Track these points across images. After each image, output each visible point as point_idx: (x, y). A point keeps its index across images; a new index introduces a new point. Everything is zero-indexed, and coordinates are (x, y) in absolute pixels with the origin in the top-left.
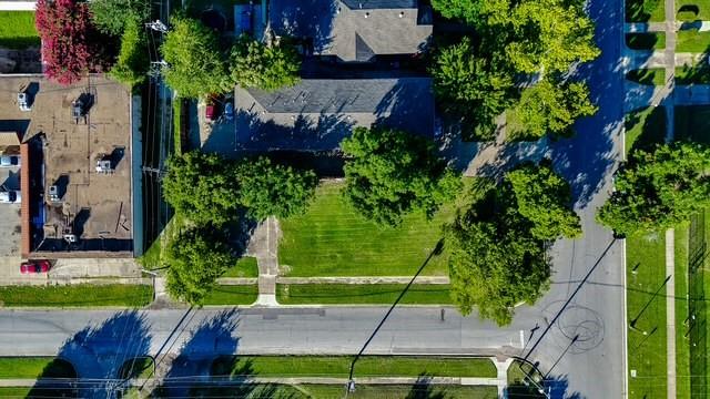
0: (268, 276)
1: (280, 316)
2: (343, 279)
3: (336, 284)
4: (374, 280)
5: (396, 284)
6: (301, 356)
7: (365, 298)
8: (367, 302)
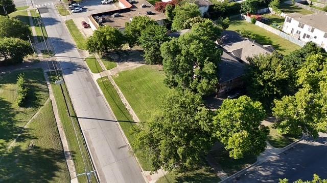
0: (110, 72)
1: (89, 83)
2: (122, 95)
3: (118, 94)
4: (128, 107)
5: (131, 116)
8: (113, 109)
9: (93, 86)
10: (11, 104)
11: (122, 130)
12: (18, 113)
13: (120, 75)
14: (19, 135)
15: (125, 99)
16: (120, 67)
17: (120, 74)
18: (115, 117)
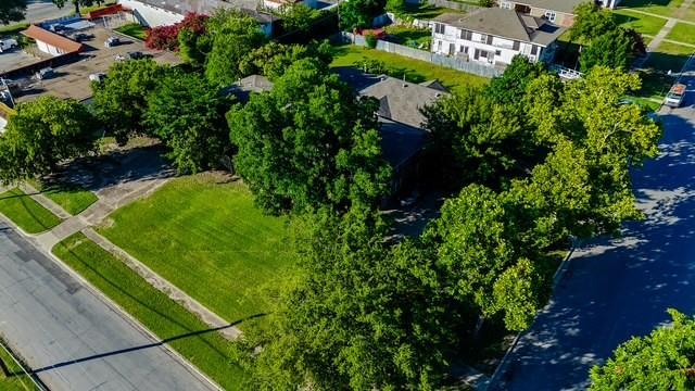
0: (84, 220)
1: (33, 263)
2: (146, 270)
9: (49, 270)
11: (185, 362)
13: (116, 220)
15: (157, 276)
16: (109, 200)
17: (116, 216)
18: (151, 333)
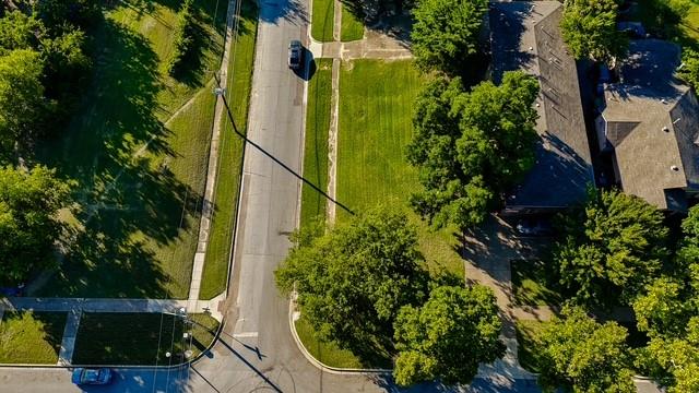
0: (342, 51)
2: (335, 124)
3: (329, 118)
5: (327, 181)
6: (251, 81)
7: (312, 146)
8: (306, 148)
10: (159, 61)
11: (300, 201)
12: (164, 87)
13: (355, 69)
14: (154, 137)
15: (336, 134)
16: (366, 45)
18: (302, 167)
